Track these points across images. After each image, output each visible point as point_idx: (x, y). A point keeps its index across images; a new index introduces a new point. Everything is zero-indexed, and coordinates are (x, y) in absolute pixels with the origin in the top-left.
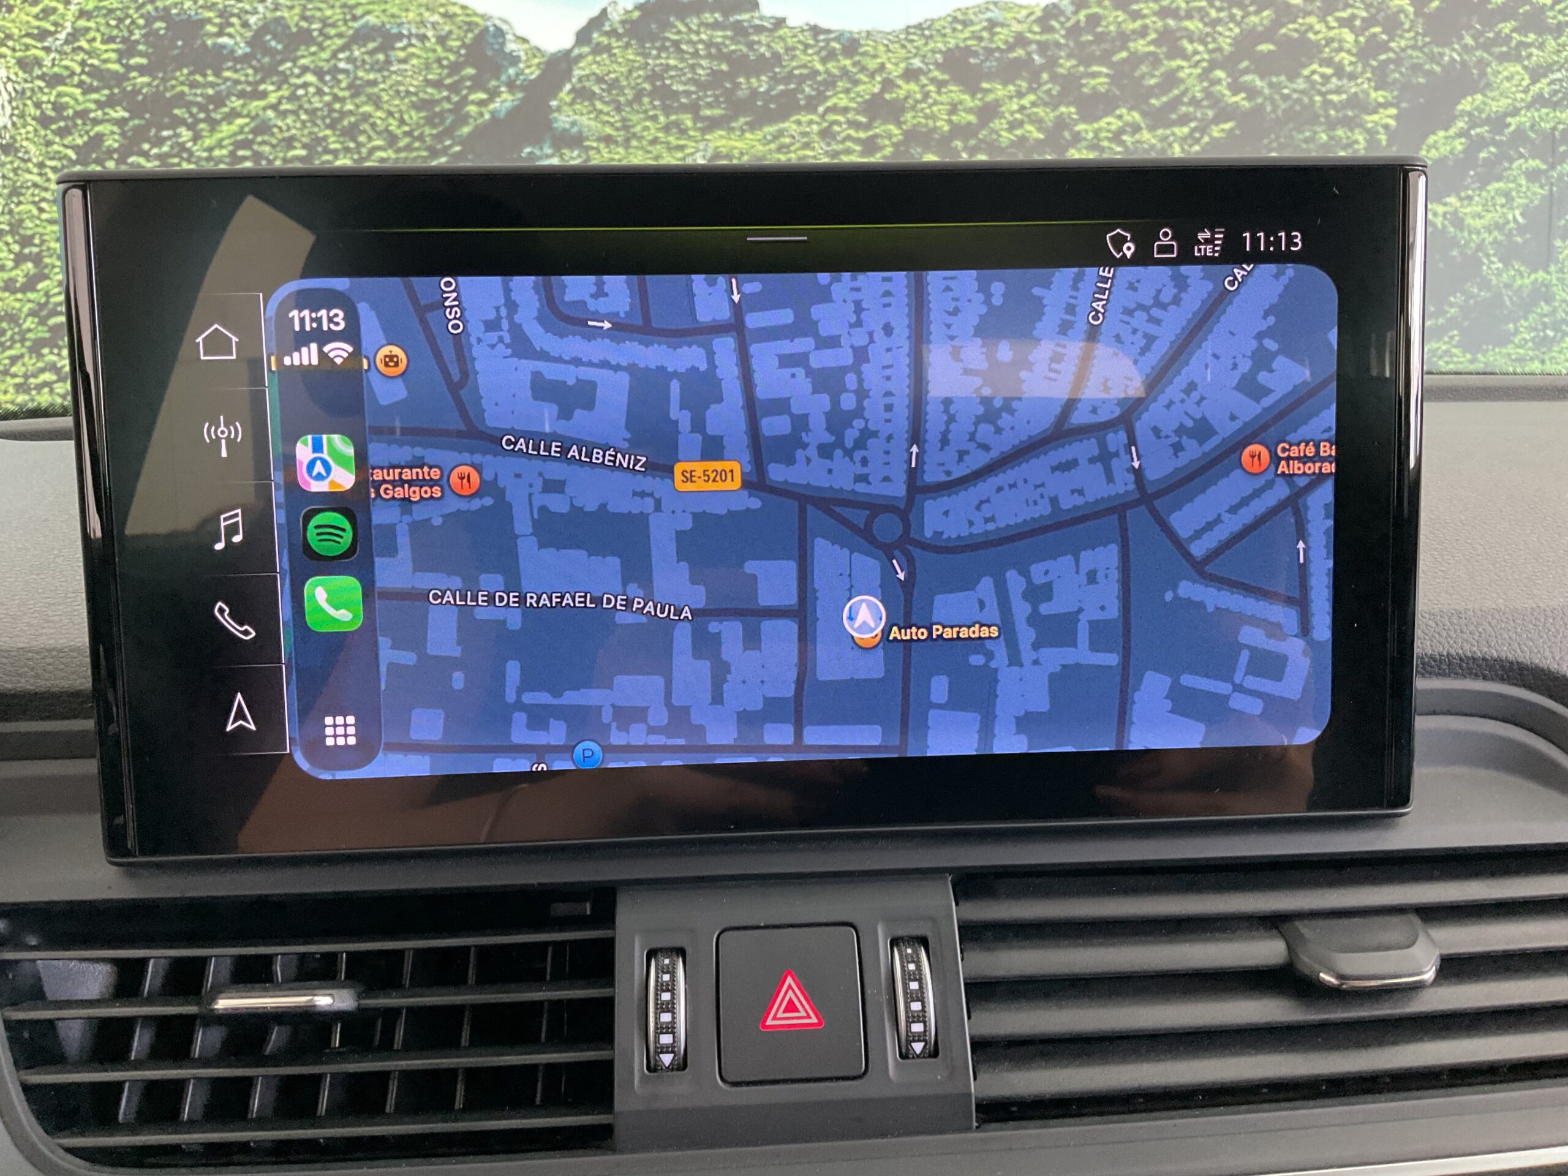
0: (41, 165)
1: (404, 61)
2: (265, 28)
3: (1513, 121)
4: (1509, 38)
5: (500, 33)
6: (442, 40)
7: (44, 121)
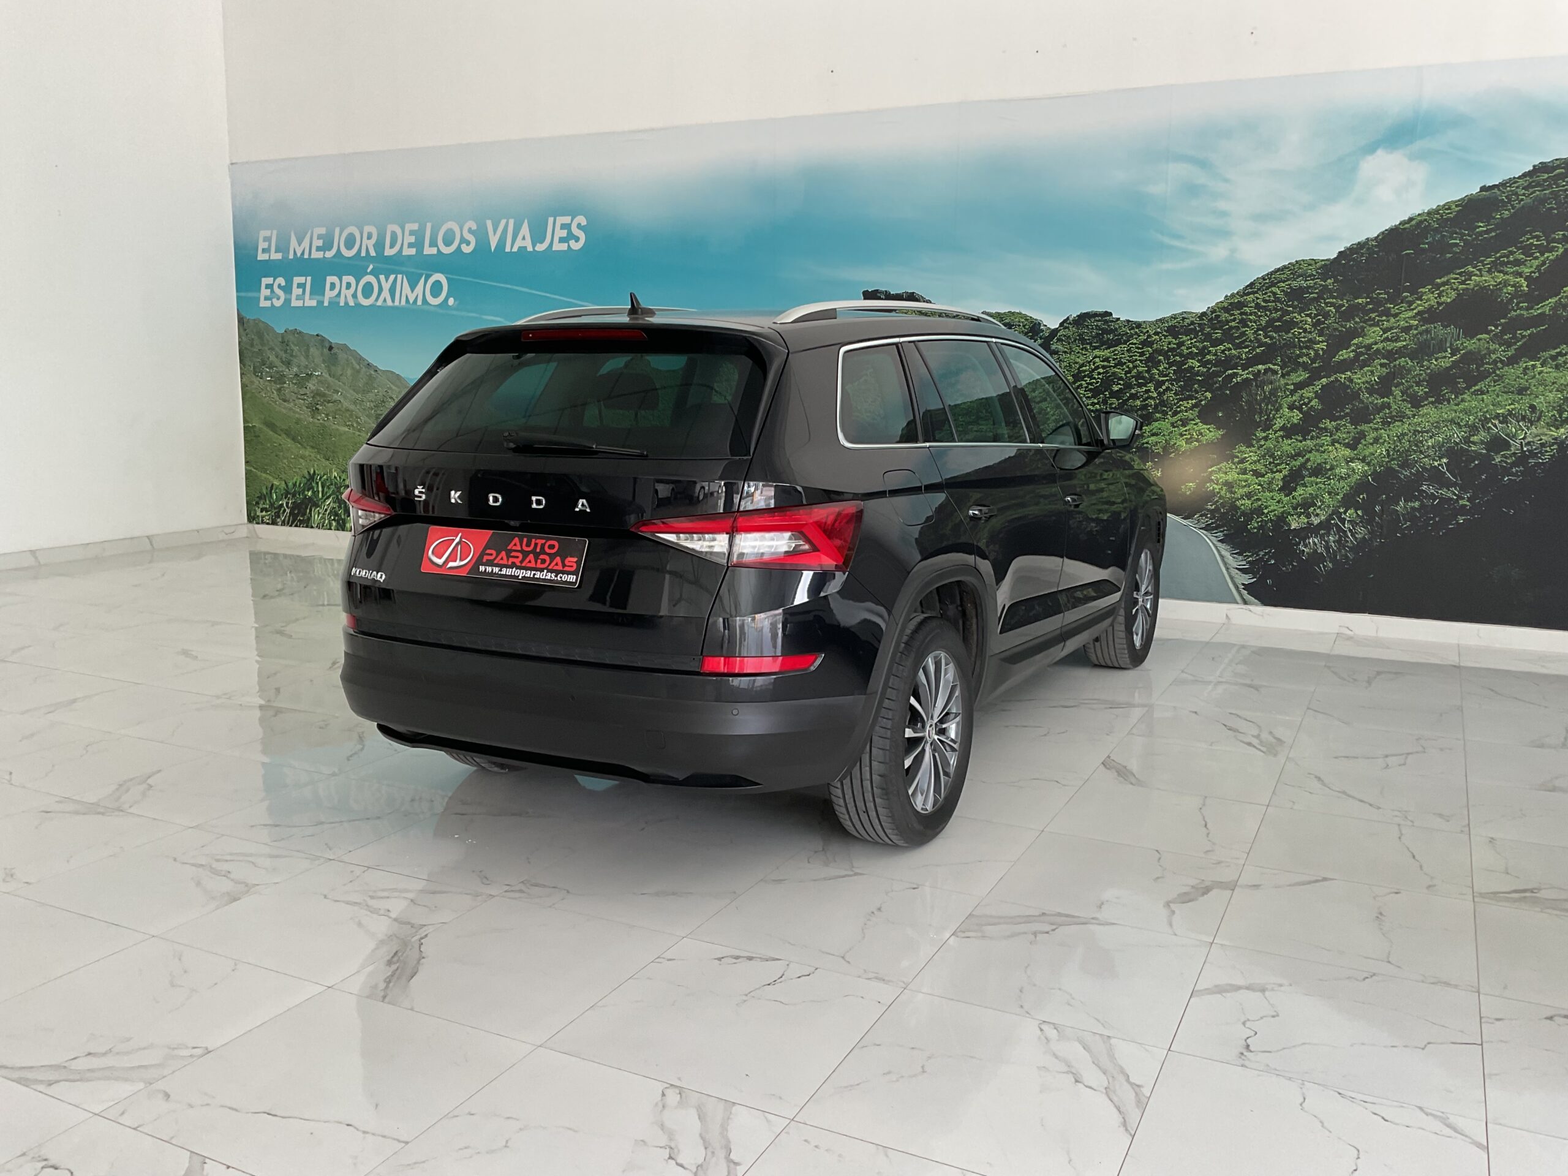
3: (1375, 347)
4: (1374, 318)
5: (1040, 324)
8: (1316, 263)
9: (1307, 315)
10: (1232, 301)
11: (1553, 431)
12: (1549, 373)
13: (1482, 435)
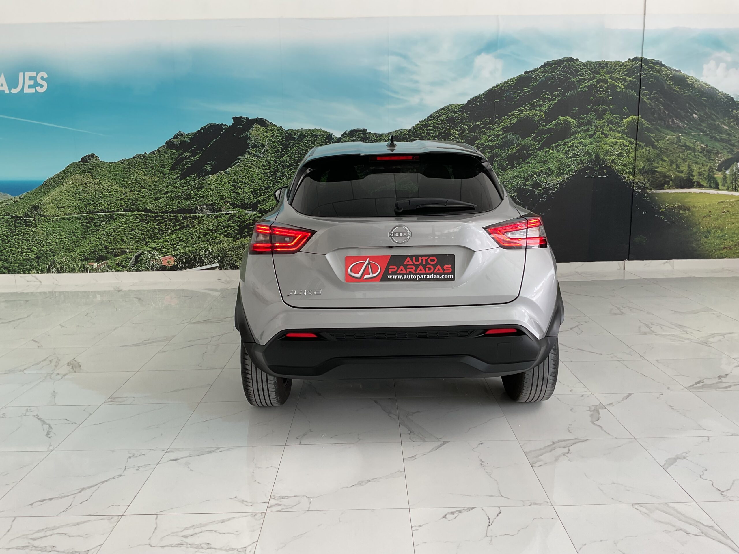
0: (271, 153)
1: (318, 139)
2: (300, 135)
3: (485, 144)
4: (484, 131)
5: (331, 135)
6: (323, 136)
7: (272, 147)
8: (458, 106)
9: (456, 130)
10: (422, 124)
11: (557, 178)
12: (555, 153)
13: (530, 182)
